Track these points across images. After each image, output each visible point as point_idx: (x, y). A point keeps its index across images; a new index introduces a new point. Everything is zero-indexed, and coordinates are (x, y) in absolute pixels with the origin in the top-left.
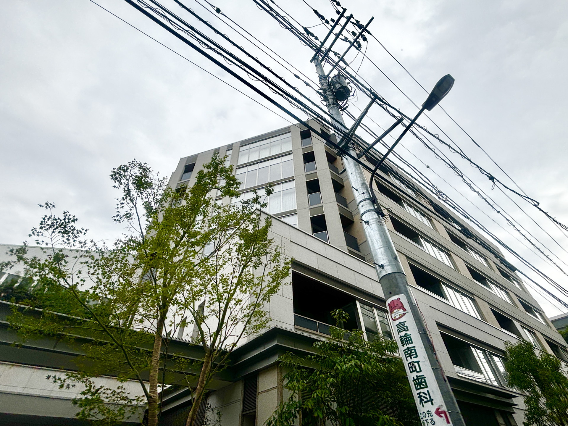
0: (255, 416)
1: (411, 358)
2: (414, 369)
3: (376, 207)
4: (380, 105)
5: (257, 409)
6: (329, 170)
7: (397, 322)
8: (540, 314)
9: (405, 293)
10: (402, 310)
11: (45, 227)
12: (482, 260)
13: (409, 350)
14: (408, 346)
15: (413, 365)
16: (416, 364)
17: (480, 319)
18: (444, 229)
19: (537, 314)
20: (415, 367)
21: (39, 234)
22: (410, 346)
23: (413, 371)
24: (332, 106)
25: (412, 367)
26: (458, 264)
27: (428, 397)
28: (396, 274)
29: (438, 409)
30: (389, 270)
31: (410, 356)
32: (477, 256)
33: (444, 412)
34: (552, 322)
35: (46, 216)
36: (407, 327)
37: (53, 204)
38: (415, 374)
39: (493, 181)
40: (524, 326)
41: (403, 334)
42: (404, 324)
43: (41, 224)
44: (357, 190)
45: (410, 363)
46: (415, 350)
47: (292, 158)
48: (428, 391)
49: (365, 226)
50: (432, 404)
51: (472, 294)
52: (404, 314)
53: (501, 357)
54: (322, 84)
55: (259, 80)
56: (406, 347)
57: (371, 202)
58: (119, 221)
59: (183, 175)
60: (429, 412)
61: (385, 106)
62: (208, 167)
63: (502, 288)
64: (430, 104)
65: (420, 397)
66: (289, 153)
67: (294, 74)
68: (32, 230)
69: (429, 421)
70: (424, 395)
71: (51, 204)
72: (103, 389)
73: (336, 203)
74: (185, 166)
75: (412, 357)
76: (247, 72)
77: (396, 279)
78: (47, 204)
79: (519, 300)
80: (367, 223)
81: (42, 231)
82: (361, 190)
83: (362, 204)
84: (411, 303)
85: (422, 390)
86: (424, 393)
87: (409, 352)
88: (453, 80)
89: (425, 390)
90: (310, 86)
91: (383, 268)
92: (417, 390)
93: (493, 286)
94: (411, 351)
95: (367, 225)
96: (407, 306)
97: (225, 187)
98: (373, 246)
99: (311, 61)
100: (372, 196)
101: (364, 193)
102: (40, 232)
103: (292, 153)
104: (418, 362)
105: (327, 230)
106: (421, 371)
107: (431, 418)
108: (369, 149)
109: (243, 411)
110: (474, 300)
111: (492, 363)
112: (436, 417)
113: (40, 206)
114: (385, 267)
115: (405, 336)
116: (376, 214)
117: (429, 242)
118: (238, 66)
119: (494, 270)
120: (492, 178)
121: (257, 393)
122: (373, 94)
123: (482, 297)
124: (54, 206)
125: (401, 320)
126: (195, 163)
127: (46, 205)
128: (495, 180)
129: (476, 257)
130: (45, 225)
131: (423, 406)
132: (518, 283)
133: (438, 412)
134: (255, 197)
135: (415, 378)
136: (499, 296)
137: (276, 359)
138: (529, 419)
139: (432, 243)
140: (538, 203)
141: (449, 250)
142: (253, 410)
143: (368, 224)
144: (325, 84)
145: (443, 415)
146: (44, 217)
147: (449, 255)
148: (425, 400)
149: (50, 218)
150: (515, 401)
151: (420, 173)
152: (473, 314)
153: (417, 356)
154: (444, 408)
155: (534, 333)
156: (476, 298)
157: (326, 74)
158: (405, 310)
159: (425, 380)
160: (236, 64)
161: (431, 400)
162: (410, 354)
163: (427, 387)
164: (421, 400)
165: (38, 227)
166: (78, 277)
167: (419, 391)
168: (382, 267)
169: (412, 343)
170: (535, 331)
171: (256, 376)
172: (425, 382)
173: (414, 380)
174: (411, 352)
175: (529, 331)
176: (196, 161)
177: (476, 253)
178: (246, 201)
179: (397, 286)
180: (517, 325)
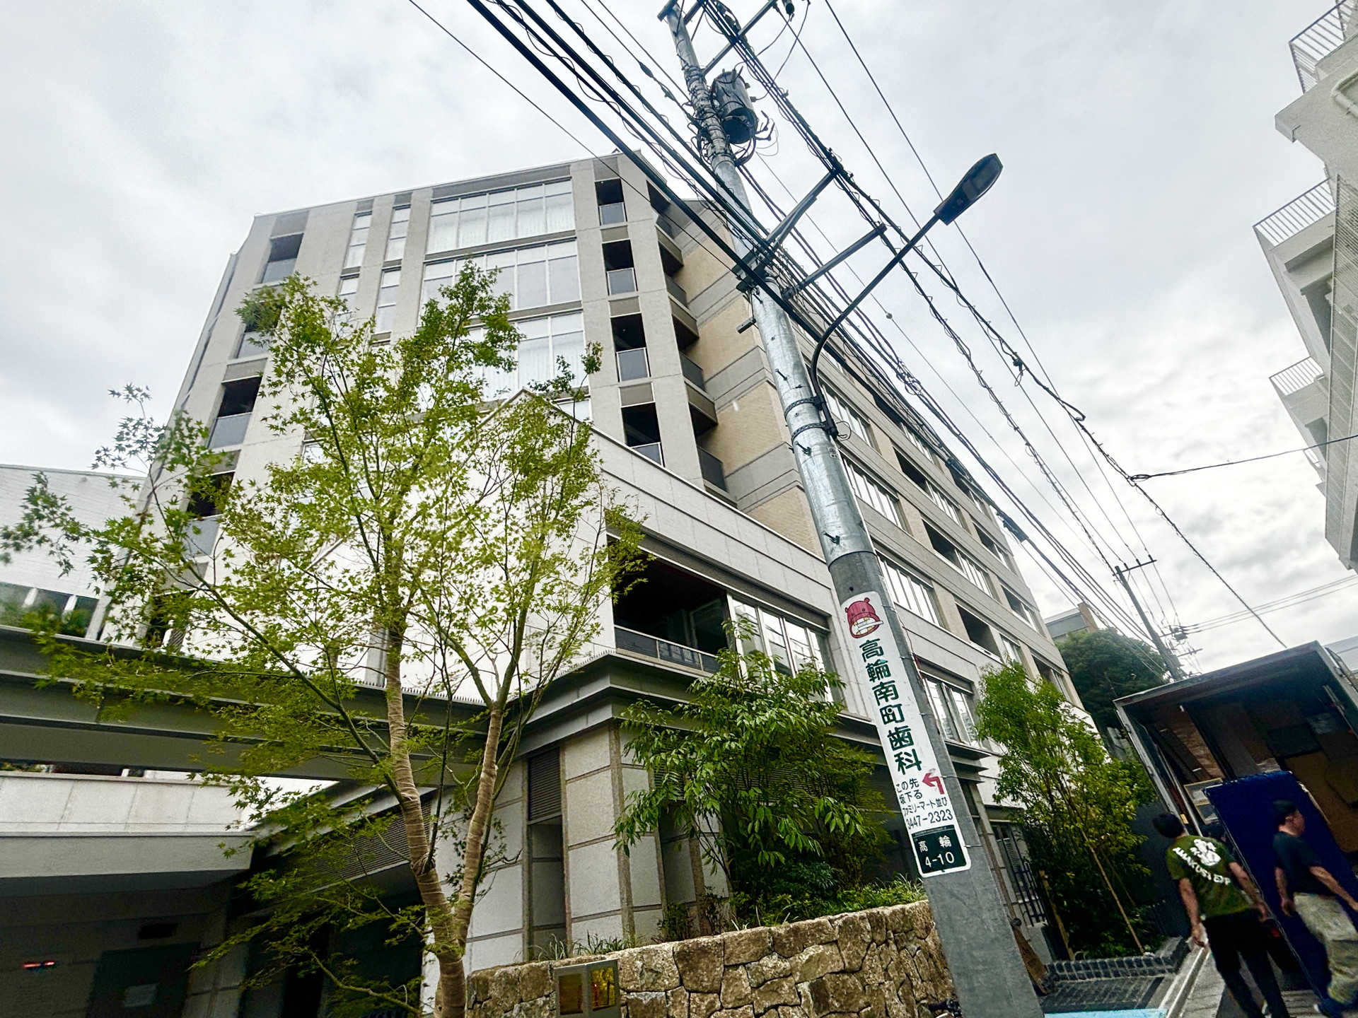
0: (561, 826)
1: (887, 700)
2: (891, 717)
3: (823, 419)
4: (848, 193)
5: (566, 811)
6: (667, 294)
7: (863, 640)
8: (1032, 613)
9: (878, 589)
10: (872, 620)
11: (129, 446)
12: (950, 512)
13: (883, 688)
14: (882, 680)
15: (890, 710)
16: (896, 710)
17: (938, 625)
18: (891, 445)
19: (1027, 613)
20: (893, 714)
21: (117, 462)
22: (885, 680)
23: (890, 721)
24: (721, 158)
25: (887, 715)
26: (910, 520)
27: (912, 758)
28: (862, 554)
29: (927, 775)
30: (846, 547)
31: (886, 697)
32: (944, 503)
33: (937, 779)
34: (1049, 625)
35: (130, 420)
36: (881, 648)
37: (145, 391)
38: (892, 726)
39: (1020, 369)
40: (1007, 636)
41: (872, 660)
42: (876, 644)
43: (119, 438)
44: (785, 379)
45: (885, 708)
46: (894, 686)
47: (576, 253)
48: (913, 750)
49: (802, 457)
50: (920, 769)
51: (930, 578)
52: (876, 627)
53: (965, 692)
54: (693, 92)
55: (604, 100)
56: (877, 682)
57: (814, 408)
58: (282, 429)
59: (266, 266)
60: (913, 781)
61: (857, 196)
62: (452, 295)
63: (981, 567)
64: (951, 210)
65: (899, 760)
66: (568, 237)
67: (641, 64)
68: (98, 452)
69: (913, 794)
70: (906, 757)
71: (139, 390)
72: (280, 793)
73: (682, 378)
74: (272, 240)
75: (889, 698)
76: (578, 76)
77: (863, 565)
78: (129, 389)
79: (1004, 589)
80: (808, 451)
81: (123, 455)
82: (795, 381)
83: (796, 410)
84: (887, 607)
85: (903, 750)
86: (906, 753)
87: (884, 690)
88: (1001, 167)
89: (909, 749)
90: (674, 99)
91: (838, 543)
92: (894, 749)
93: (964, 563)
94: (887, 688)
95: (807, 456)
96: (880, 612)
97: (484, 344)
98: (818, 499)
99: (661, 17)
100: (815, 395)
101: (800, 387)
102: (120, 459)
103: (574, 239)
104: (899, 706)
105: (659, 440)
106: (903, 720)
107: (915, 788)
108: (807, 283)
109: (529, 819)
110: (931, 591)
111: (949, 704)
112: (923, 788)
113: (113, 393)
114: (842, 542)
115: (876, 664)
116: (824, 434)
117: (861, 473)
118: (561, 59)
119: (968, 531)
120: (1018, 363)
121: (562, 782)
122: (834, 161)
123: (946, 584)
124: (146, 396)
125: (871, 637)
126: (301, 236)
127: (127, 393)
128: (1023, 368)
129: (942, 504)
130: (131, 442)
131: (904, 773)
132: (1006, 556)
133: (928, 780)
134: (562, 375)
135: (893, 731)
136: (972, 581)
137: (605, 714)
138: (1001, 790)
139: (867, 475)
140: (1084, 417)
141: (896, 491)
142: (558, 814)
143: (809, 454)
144: (701, 95)
145: (935, 783)
146: (123, 422)
147: (896, 501)
148: (908, 764)
149: (139, 423)
150: (983, 762)
151: (877, 331)
152: (927, 617)
153: (897, 697)
154: (937, 773)
155: (1019, 648)
156: (935, 586)
157: (703, 64)
158: (877, 619)
159: (909, 734)
160: (556, 55)
161: (918, 763)
162: (885, 693)
163: (912, 743)
164: (901, 765)
165: (112, 445)
166: (227, 566)
167: (897, 752)
168: (836, 540)
169: (889, 675)
170: (1021, 645)
171: (556, 750)
172: (909, 736)
173: (891, 734)
174: (887, 691)
175: (1012, 644)
176: (303, 228)
177: (943, 497)
178: (540, 385)
179: (865, 577)
180: (995, 633)
